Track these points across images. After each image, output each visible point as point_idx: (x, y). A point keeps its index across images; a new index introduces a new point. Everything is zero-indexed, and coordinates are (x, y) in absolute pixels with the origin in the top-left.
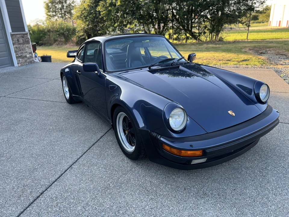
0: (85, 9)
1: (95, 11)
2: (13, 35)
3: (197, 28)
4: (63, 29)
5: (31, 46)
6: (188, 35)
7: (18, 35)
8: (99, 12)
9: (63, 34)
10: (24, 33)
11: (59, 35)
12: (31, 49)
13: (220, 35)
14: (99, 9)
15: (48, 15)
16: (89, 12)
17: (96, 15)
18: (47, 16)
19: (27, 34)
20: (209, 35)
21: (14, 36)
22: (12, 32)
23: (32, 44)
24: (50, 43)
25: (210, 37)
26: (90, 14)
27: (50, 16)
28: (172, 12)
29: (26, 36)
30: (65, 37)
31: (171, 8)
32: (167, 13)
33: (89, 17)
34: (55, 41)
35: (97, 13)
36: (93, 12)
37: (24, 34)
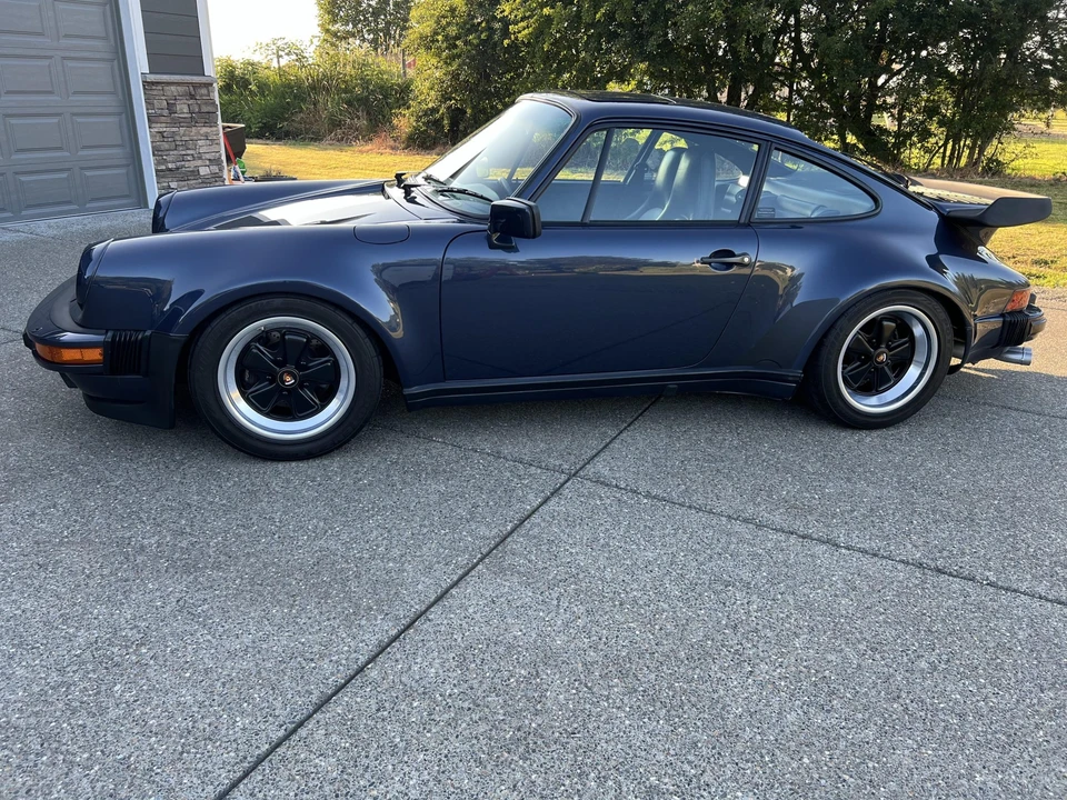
0: (453, 10)
1: (488, 22)
2: (153, 83)
3: (895, 111)
4: (365, 83)
5: (221, 134)
6: (851, 139)
7: (173, 88)
8: (506, 22)
9: (363, 101)
10: (196, 79)
11: (349, 103)
12: (218, 144)
13: (989, 151)
14: (504, 11)
15: (328, 31)
16: (465, 23)
17: (490, 37)
18: (323, 36)
19: (212, 85)
20: (945, 145)
21: (156, 91)
22: (151, 73)
23: (224, 128)
24: (313, 133)
25: (948, 153)
26: (469, 32)
27: (335, 35)
28: (797, 40)
29: (204, 91)
30: (368, 113)
31: (792, 21)
32: (777, 41)
33: (466, 43)
34: (335, 124)
35: (497, 25)
36: (479, 24)
37: (196, 86)
